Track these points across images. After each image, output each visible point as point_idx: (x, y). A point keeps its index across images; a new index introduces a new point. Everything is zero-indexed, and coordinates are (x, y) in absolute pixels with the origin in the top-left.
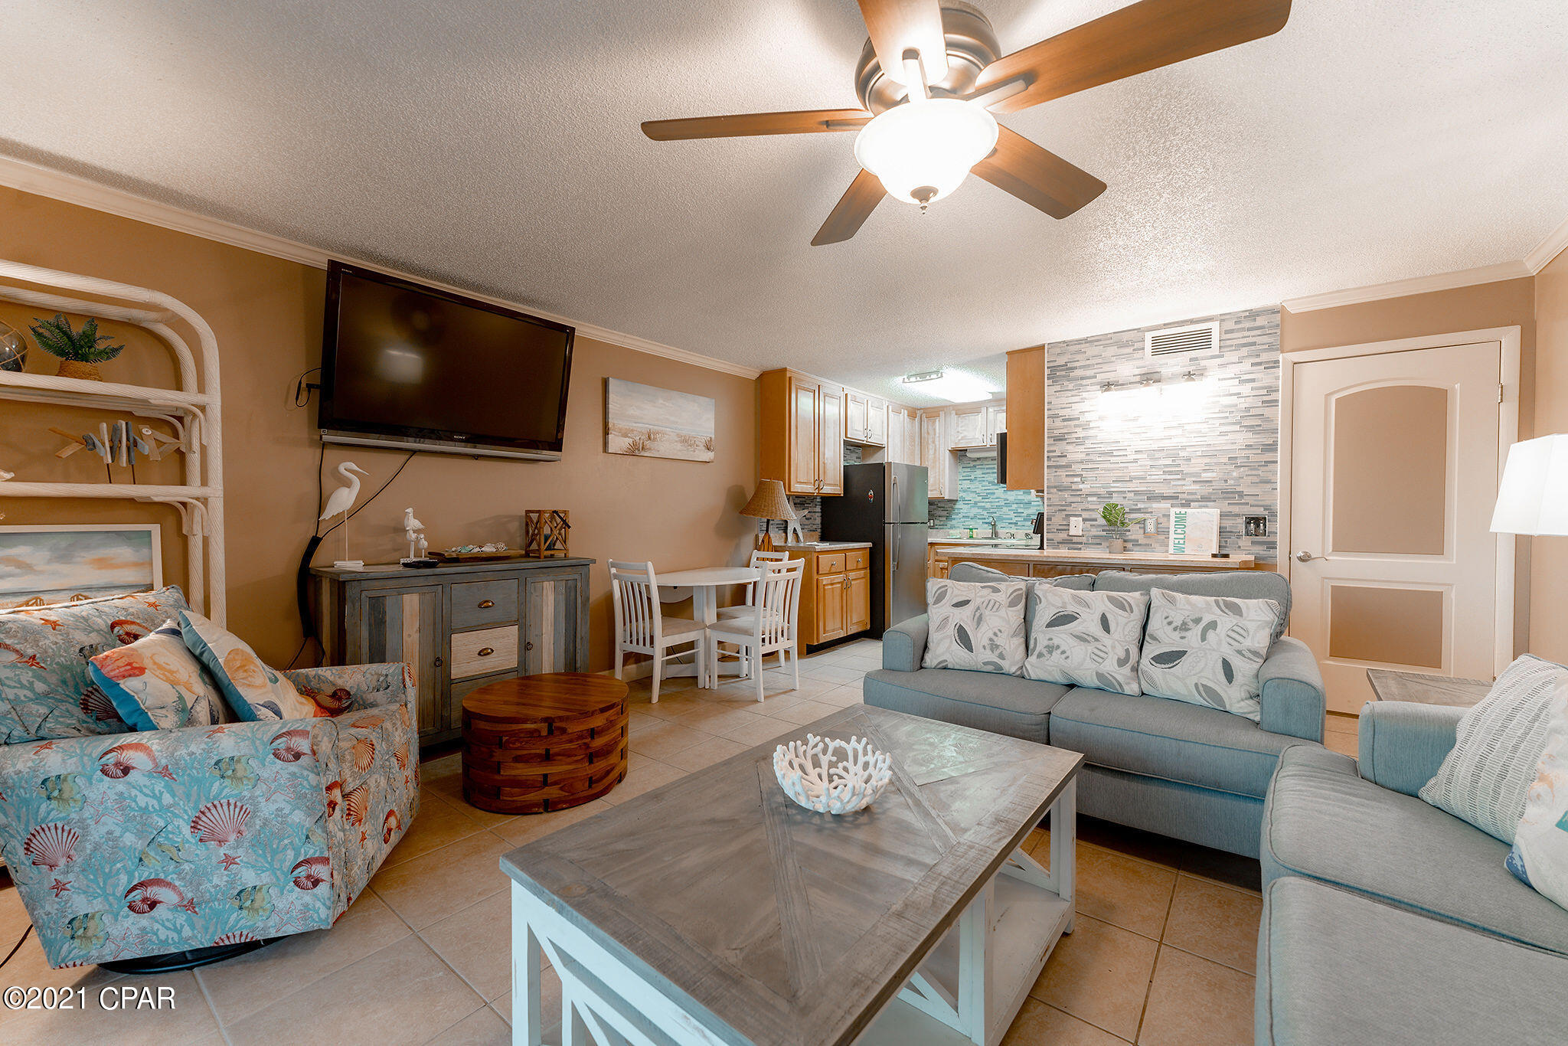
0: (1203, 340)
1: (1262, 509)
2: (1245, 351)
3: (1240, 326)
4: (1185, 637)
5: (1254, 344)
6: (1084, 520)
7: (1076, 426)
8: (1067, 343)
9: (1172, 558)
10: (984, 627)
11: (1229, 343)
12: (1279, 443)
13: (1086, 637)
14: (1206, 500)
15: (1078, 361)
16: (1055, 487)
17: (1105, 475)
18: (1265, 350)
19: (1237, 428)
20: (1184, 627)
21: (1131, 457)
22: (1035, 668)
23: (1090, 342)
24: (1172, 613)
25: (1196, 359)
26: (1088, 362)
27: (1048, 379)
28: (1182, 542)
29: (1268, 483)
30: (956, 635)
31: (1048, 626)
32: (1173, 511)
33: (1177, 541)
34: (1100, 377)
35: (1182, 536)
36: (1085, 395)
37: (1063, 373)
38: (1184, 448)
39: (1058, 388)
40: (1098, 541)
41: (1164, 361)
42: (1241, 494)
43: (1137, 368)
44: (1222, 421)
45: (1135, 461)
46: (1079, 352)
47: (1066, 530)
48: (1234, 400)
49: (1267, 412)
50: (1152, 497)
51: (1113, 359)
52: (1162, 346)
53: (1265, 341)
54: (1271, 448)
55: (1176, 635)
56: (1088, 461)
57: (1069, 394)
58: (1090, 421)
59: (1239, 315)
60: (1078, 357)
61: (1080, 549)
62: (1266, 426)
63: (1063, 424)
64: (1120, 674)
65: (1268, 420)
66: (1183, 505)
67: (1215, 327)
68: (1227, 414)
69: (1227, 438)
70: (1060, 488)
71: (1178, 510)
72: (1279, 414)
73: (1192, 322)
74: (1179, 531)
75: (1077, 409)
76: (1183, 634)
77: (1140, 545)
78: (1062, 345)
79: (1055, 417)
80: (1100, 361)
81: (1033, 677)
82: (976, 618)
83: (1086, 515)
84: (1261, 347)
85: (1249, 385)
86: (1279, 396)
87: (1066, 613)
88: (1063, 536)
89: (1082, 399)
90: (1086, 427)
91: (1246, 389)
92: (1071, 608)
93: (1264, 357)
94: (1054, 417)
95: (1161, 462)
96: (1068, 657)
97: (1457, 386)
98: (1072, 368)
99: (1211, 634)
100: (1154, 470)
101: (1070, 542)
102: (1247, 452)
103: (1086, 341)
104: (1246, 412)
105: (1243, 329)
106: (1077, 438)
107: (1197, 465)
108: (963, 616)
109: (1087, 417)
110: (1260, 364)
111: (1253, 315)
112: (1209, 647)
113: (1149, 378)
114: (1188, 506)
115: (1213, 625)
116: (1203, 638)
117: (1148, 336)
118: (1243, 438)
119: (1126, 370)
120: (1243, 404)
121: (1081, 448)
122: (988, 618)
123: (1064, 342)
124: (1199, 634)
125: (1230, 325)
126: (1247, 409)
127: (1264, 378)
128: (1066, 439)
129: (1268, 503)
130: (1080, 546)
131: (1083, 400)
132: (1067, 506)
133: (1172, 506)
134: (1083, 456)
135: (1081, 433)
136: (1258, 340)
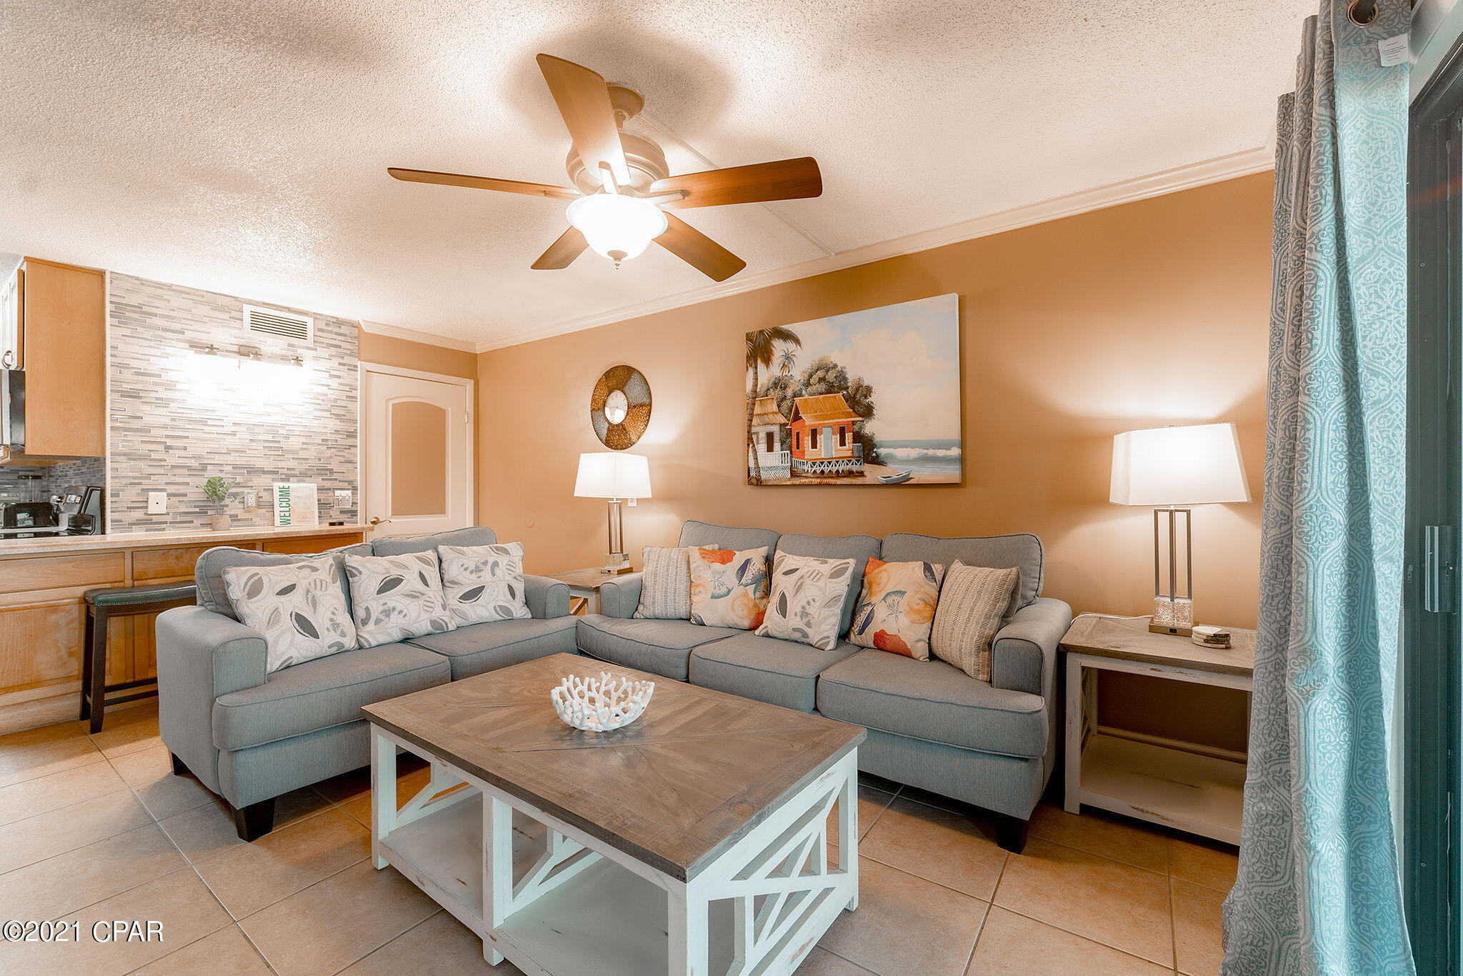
0: (298, 331)
1: (347, 484)
2: (333, 351)
3: (330, 329)
4: (480, 577)
5: (340, 347)
6: (169, 495)
7: (155, 384)
8: (143, 282)
9: (278, 530)
10: (321, 609)
11: (320, 339)
12: (358, 431)
13: (415, 593)
14: (303, 476)
15: (158, 307)
16: (124, 455)
17: (197, 445)
18: (348, 355)
19: (328, 414)
20: (478, 570)
21: (228, 429)
22: (373, 634)
23: (173, 290)
24: (465, 562)
25: (293, 346)
26: (172, 313)
27: (112, 316)
28: (287, 514)
29: (351, 463)
30: (296, 625)
31: (380, 592)
32: (277, 485)
33: (282, 514)
34: (188, 335)
35: (287, 509)
36: (168, 349)
37: (136, 316)
38: (283, 426)
39: (128, 332)
40: (188, 519)
41: (262, 338)
42: (331, 471)
43: (234, 337)
44: (318, 407)
45: (234, 434)
46: (160, 298)
47: (142, 508)
48: (324, 390)
49: (350, 405)
50: (252, 471)
51: (206, 319)
52: (259, 323)
53: (349, 347)
54: (352, 435)
55: (474, 576)
56: (173, 428)
57: (146, 343)
58: (177, 382)
59: (329, 319)
60: (157, 303)
61: (164, 529)
62: (348, 416)
63: (136, 377)
64: (446, 616)
65: (350, 412)
66: (283, 480)
67: (310, 322)
68: (320, 402)
69: (321, 422)
70: (131, 456)
71: (282, 484)
72: (358, 407)
73: (289, 310)
74: (284, 504)
75: (156, 364)
76: (479, 574)
77: (239, 520)
78: (134, 281)
79: (124, 368)
80: (189, 316)
81: (374, 643)
82: (310, 601)
83: (171, 489)
84: (345, 351)
85: (338, 380)
86: (358, 394)
87: (392, 577)
88: (138, 514)
89: (164, 353)
90: (170, 386)
91: (334, 383)
92: (395, 573)
93: (347, 360)
94: (121, 367)
95: (261, 437)
96: (406, 615)
97: (450, 409)
98: (149, 314)
99: (497, 571)
100: (253, 444)
101: (148, 522)
102: (334, 436)
103: (170, 287)
104: (334, 402)
105: (331, 332)
106: (157, 399)
107: (295, 443)
108: (295, 602)
109: (172, 376)
110: (344, 365)
111: (339, 323)
112: (498, 579)
113: (247, 351)
114: (288, 480)
115: (496, 564)
116: (494, 575)
117: (247, 310)
118: (334, 424)
119: (223, 336)
120: (332, 395)
121: (164, 411)
122: (321, 599)
123: (137, 279)
124: (490, 573)
125: (322, 325)
126: (335, 401)
127: (347, 377)
128: (141, 397)
129: (351, 478)
130: (164, 526)
131: (166, 355)
132: (141, 478)
133: (273, 480)
134: (165, 421)
135: (162, 394)
136: (344, 345)
